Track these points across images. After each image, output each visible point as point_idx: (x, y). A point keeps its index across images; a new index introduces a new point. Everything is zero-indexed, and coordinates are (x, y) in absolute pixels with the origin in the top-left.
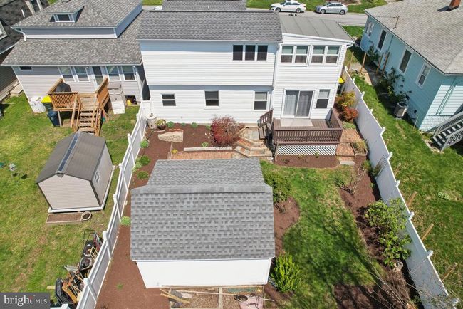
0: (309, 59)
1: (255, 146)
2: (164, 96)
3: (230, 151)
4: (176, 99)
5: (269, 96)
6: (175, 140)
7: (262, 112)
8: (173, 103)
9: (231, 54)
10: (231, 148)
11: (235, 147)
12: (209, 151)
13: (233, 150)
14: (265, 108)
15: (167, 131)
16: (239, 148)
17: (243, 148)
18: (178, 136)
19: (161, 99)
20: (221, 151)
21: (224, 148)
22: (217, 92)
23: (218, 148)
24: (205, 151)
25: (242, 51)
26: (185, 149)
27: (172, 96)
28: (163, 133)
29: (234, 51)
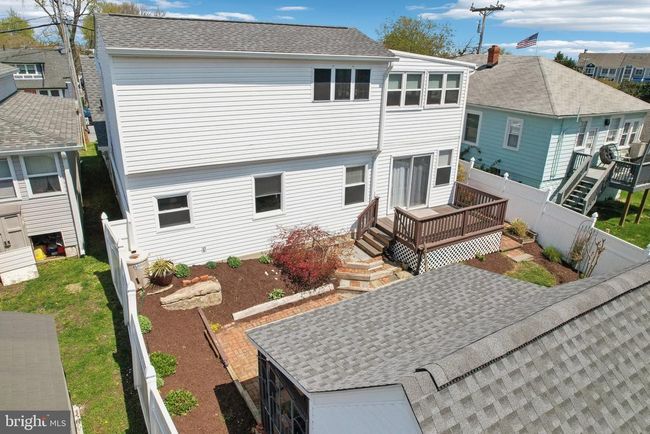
0: (424, 98)
1: (374, 271)
2: (163, 203)
3: (331, 293)
4: (193, 206)
5: (368, 172)
6: (205, 303)
7: (358, 208)
8: (185, 218)
9: (310, 89)
10: (330, 287)
11: (336, 284)
12: (291, 305)
13: (336, 290)
14: (361, 199)
15: (179, 286)
16: (345, 284)
17: (353, 280)
18: (209, 290)
19: (157, 212)
20: (314, 298)
21: (319, 290)
22: (278, 178)
23: (306, 294)
24: (281, 308)
25: (329, 80)
26: (237, 316)
27: (182, 200)
28: (171, 292)
29: (316, 80)
